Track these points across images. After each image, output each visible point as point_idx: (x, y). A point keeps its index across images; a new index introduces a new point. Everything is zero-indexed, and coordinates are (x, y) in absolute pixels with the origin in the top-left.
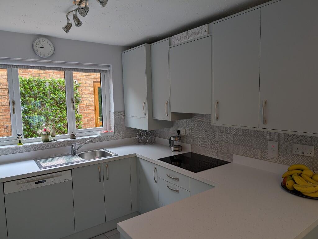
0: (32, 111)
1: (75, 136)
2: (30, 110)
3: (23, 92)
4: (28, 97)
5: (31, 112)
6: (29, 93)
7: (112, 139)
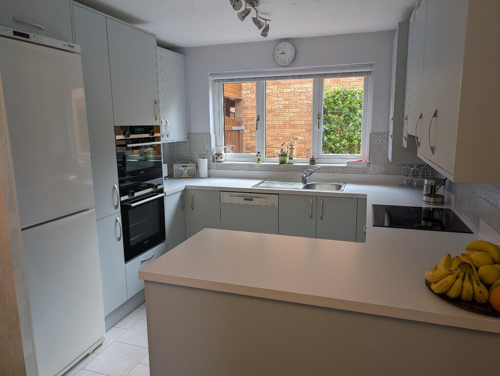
0: (333, 131)
1: (315, 162)
2: (331, 131)
3: (326, 107)
4: (331, 113)
5: (332, 133)
6: (333, 109)
7: (364, 173)
